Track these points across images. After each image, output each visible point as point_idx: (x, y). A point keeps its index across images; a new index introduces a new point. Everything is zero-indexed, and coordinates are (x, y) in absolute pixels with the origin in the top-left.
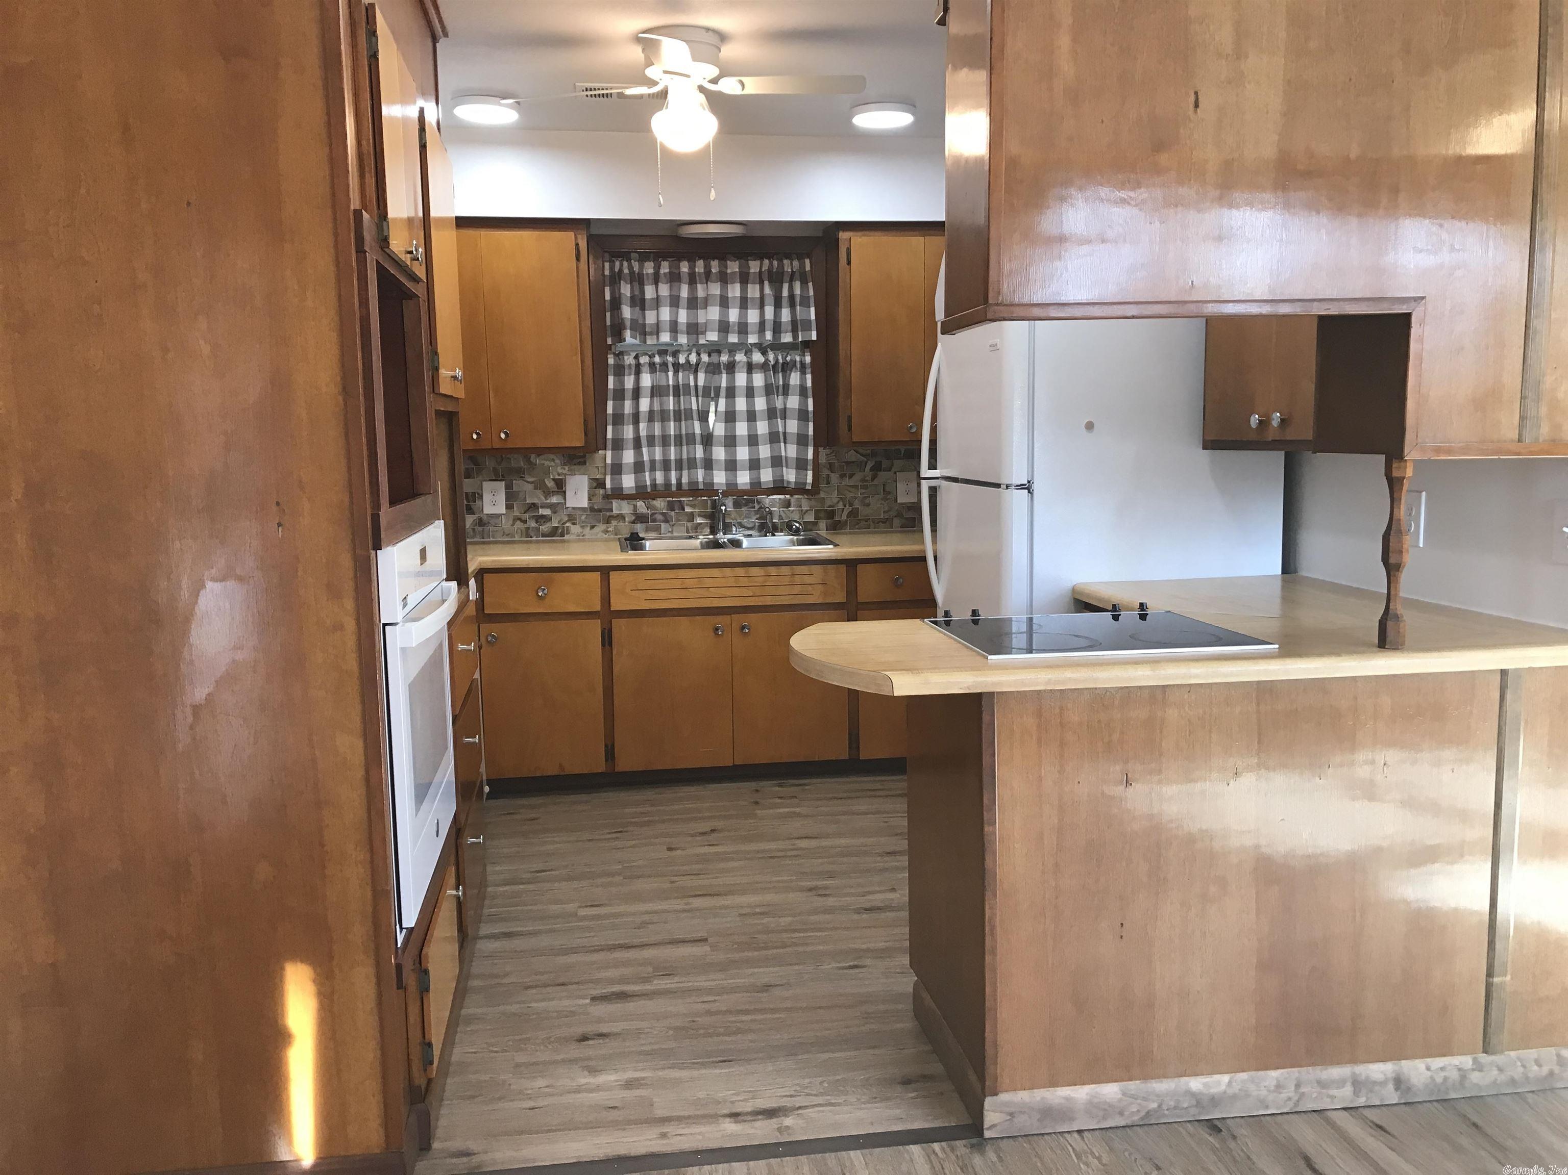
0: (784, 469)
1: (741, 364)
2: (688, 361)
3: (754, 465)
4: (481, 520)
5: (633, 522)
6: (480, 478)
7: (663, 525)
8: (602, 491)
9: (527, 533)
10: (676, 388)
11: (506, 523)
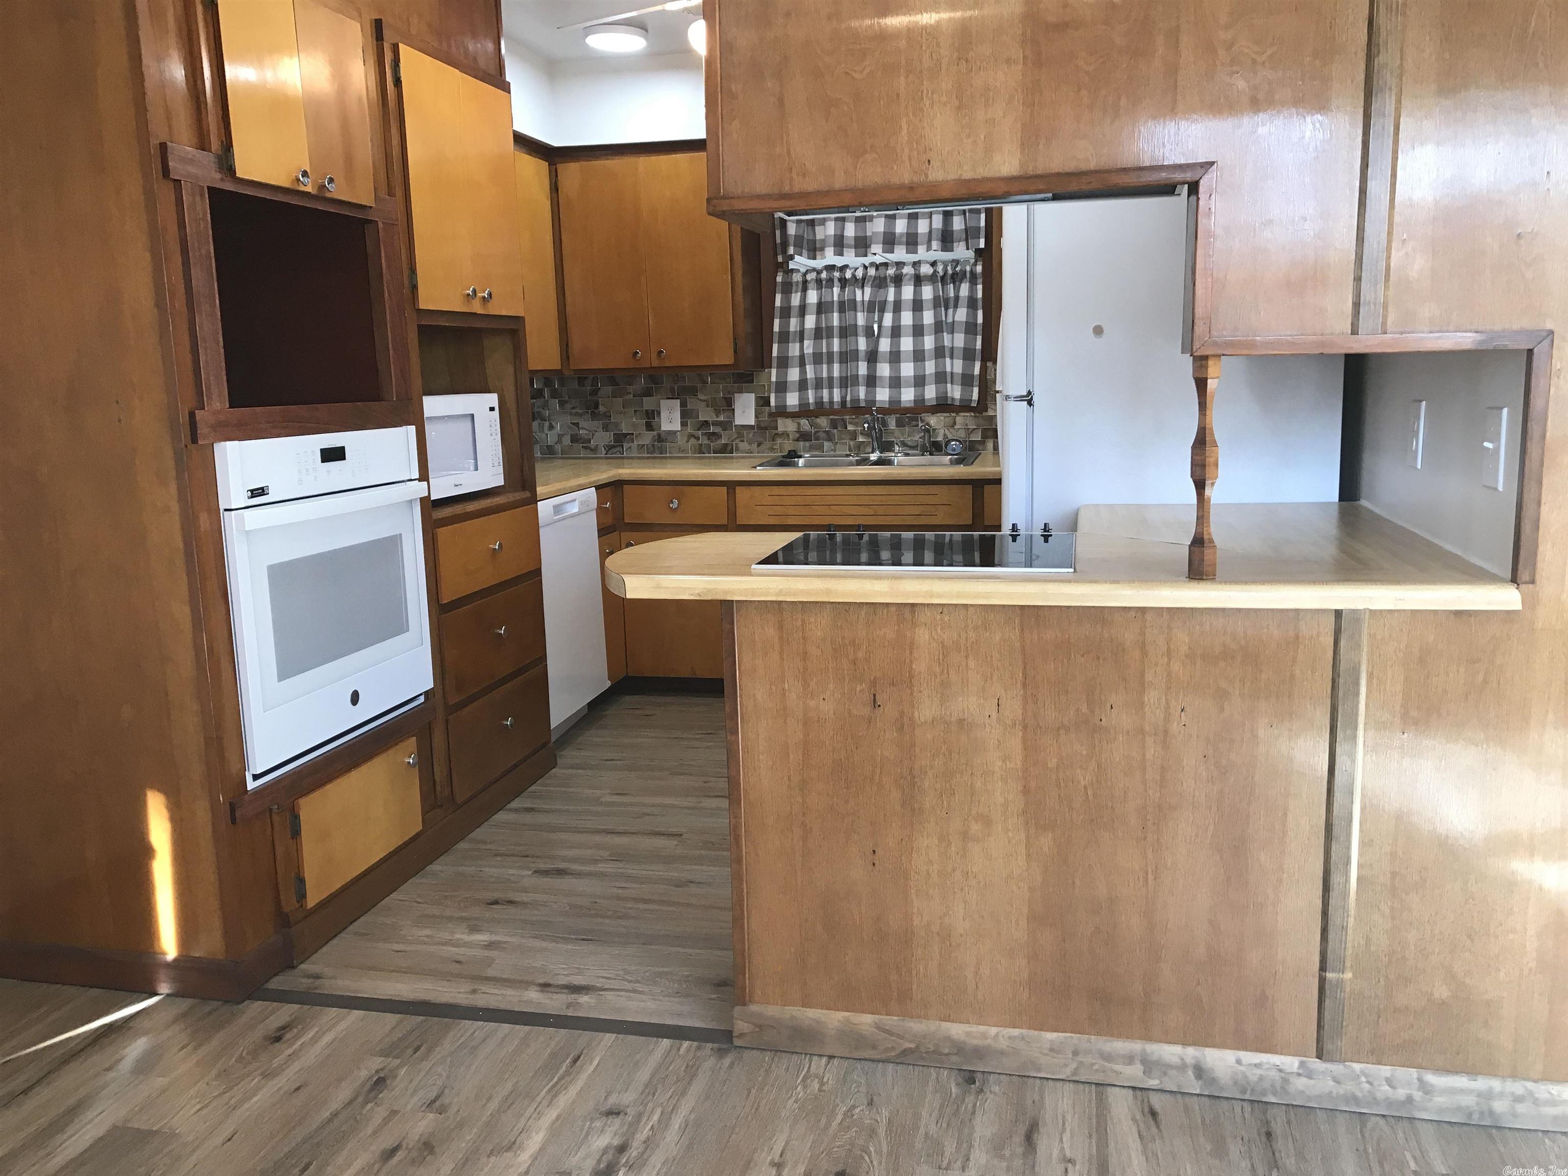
0: (949, 385)
1: (908, 277)
2: (854, 276)
3: (919, 381)
4: (659, 435)
5: (798, 440)
6: (659, 396)
7: (826, 444)
8: (767, 408)
9: (700, 450)
10: (842, 304)
11: (681, 440)
